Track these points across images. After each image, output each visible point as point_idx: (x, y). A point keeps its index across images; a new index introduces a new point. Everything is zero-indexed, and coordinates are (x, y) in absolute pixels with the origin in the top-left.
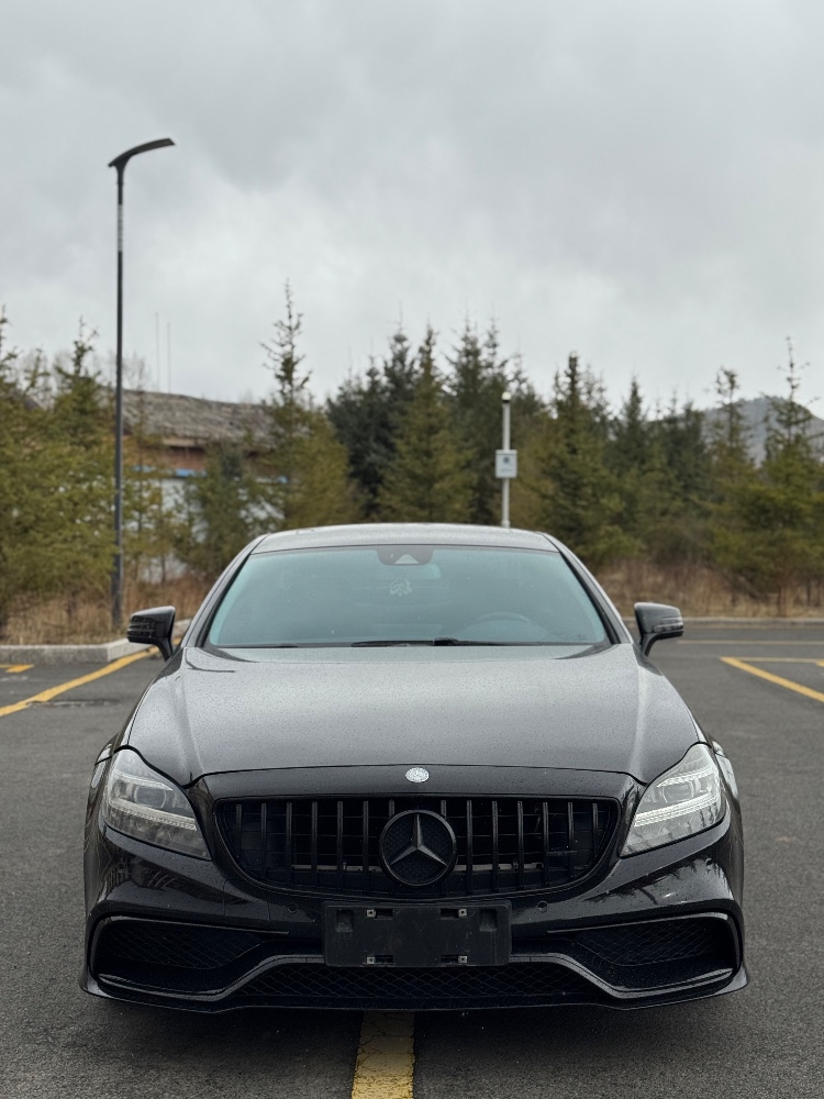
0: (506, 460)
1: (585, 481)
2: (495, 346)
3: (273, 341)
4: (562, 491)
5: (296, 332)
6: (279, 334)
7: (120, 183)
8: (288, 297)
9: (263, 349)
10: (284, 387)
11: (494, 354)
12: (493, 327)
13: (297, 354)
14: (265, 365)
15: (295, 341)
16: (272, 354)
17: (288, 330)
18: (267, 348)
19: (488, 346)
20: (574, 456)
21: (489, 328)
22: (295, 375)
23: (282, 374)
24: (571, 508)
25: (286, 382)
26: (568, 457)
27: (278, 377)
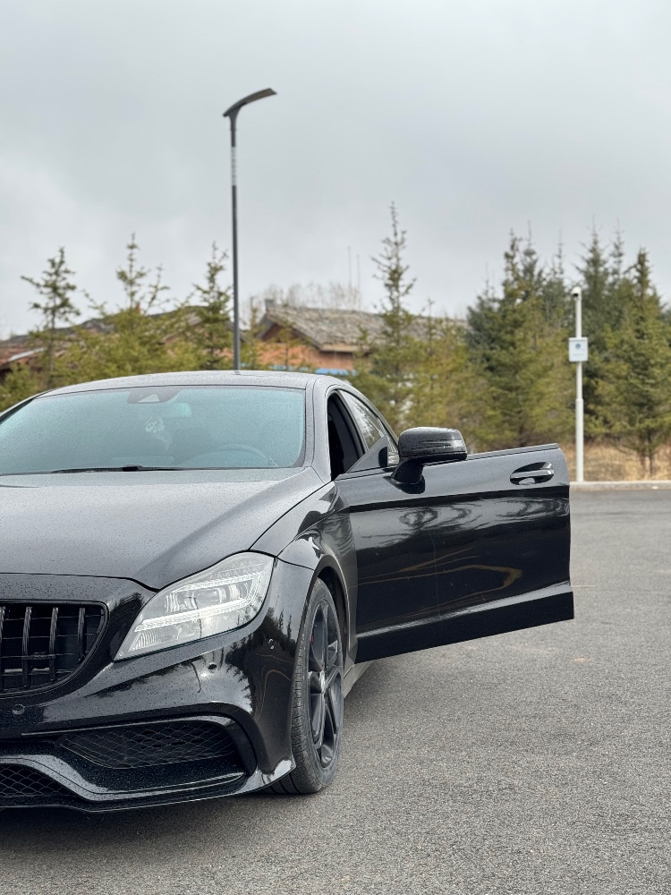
0: (578, 346)
1: (652, 362)
2: (620, 255)
3: (382, 256)
4: (633, 371)
5: (400, 247)
6: (386, 249)
7: (233, 129)
8: (394, 217)
9: (374, 263)
10: (392, 294)
11: (620, 262)
12: (619, 238)
13: (403, 264)
14: (375, 276)
15: (400, 255)
16: (381, 267)
17: (394, 246)
18: (377, 261)
19: (613, 255)
20: (642, 341)
21: (615, 240)
22: (401, 283)
23: (390, 282)
24: (640, 386)
25: (394, 289)
26: (636, 341)
27: (387, 285)
